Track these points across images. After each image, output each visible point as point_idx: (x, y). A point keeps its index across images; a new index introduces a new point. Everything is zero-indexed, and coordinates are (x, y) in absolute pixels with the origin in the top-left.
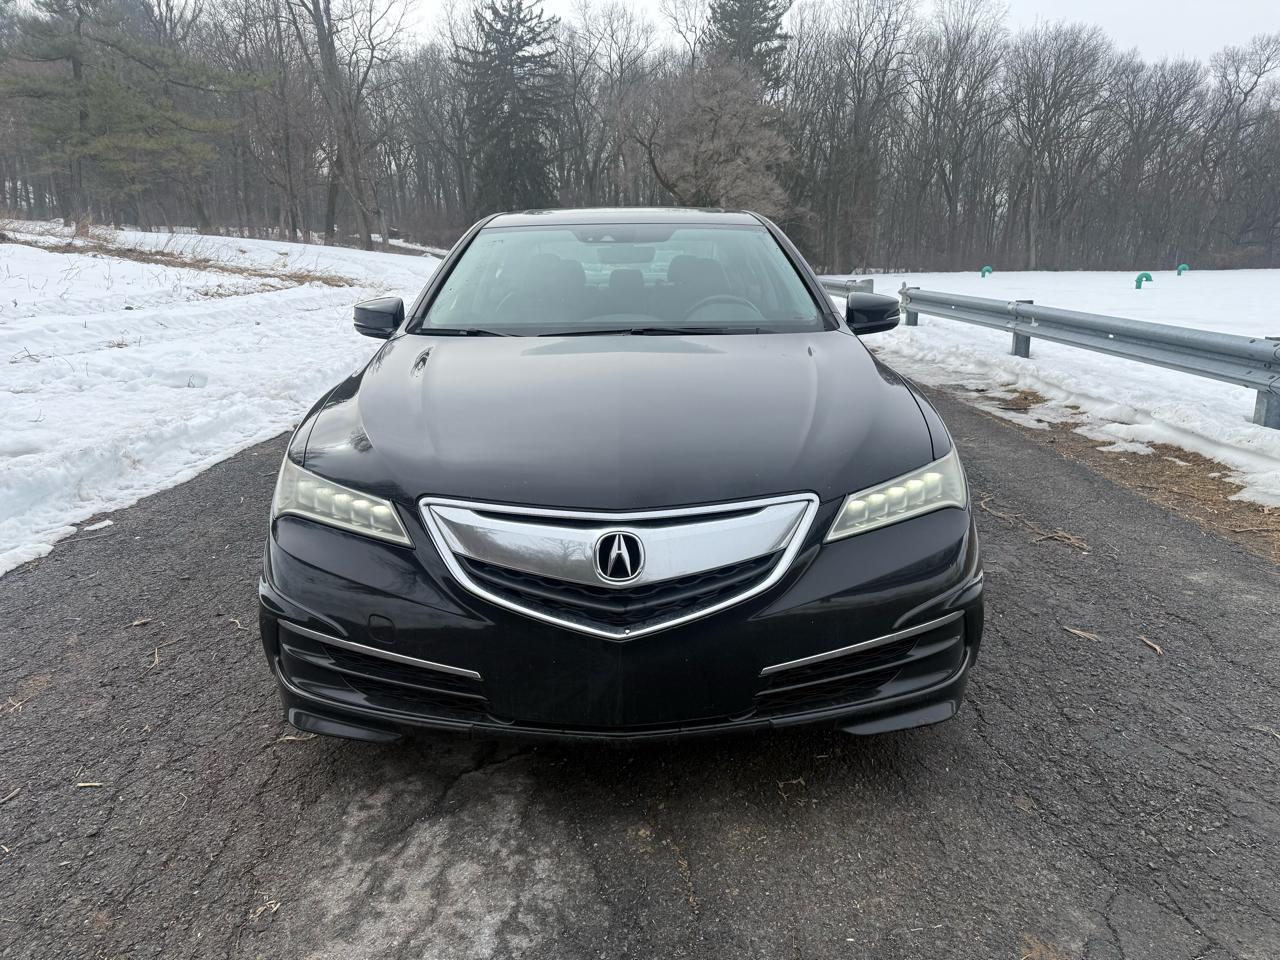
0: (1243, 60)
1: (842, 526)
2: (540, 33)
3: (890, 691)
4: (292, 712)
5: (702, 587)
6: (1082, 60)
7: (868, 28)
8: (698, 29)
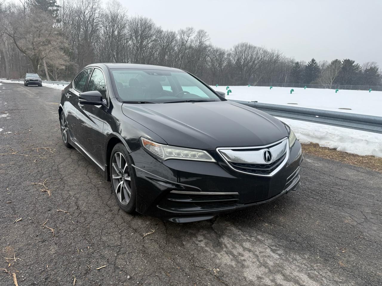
0: (185, 33)
6: (148, 27)
7: (86, 9)
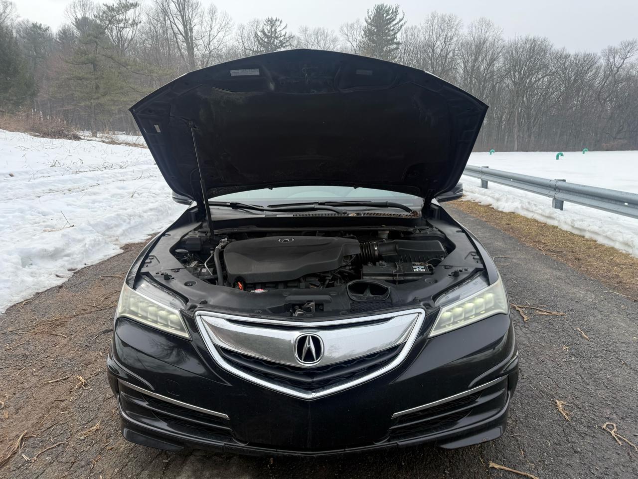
0: (616, 52)
1: (438, 327)
2: (285, 43)
3: (465, 423)
4: (125, 430)
5: (357, 366)
7: (438, 39)
8: (358, 41)
